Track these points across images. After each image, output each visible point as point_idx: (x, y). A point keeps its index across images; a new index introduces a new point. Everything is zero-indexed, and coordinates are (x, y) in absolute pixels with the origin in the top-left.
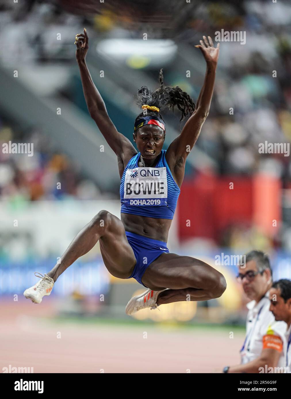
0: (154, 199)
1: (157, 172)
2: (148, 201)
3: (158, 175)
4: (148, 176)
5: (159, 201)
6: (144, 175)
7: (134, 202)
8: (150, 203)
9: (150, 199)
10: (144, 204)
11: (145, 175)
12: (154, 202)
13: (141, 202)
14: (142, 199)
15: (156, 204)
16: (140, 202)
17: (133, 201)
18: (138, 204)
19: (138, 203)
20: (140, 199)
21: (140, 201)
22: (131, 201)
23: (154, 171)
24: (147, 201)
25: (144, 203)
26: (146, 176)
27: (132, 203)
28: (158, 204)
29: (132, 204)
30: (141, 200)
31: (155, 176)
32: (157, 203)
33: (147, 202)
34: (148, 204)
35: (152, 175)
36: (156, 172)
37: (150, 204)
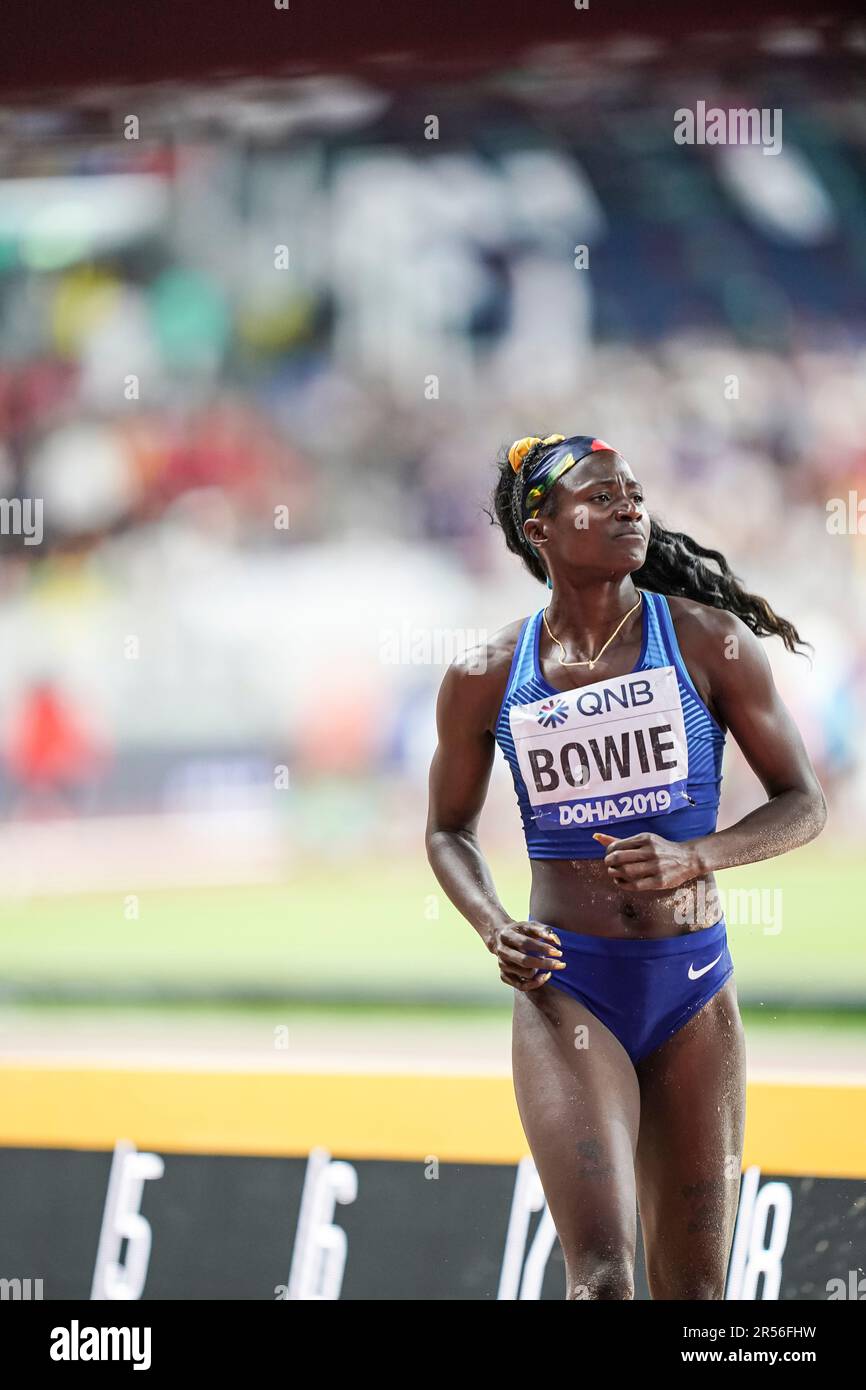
0: (645, 792)
1: (643, 687)
2: (625, 803)
3: (646, 697)
4: (609, 709)
5: (663, 797)
6: (592, 711)
7: (573, 815)
8: (632, 808)
9: (631, 794)
10: (612, 817)
11: (597, 710)
12: (649, 803)
13: (598, 810)
14: (603, 800)
15: (654, 808)
16: (594, 811)
17: (567, 808)
18: (591, 820)
19: (588, 814)
20: (593, 801)
21: (594, 807)
22: (562, 809)
23: (631, 685)
24: (621, 801)
25: (611, 813)
26: (601, 713)
27: (566, 817)
28: (661, 808)
29: (568, 821)
30: (598, 804)
31: (635, 704)
32: (658, 804)
33: (621, 808)
34: (626, 813)
35: (625, 705)
36: (637, 688)
37: (632, 813)
